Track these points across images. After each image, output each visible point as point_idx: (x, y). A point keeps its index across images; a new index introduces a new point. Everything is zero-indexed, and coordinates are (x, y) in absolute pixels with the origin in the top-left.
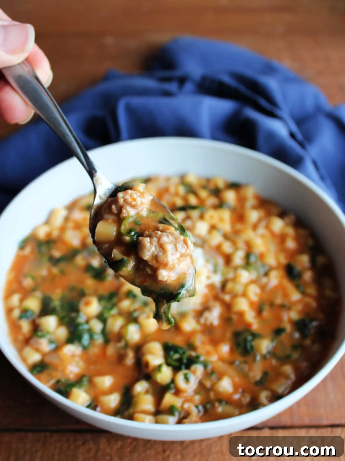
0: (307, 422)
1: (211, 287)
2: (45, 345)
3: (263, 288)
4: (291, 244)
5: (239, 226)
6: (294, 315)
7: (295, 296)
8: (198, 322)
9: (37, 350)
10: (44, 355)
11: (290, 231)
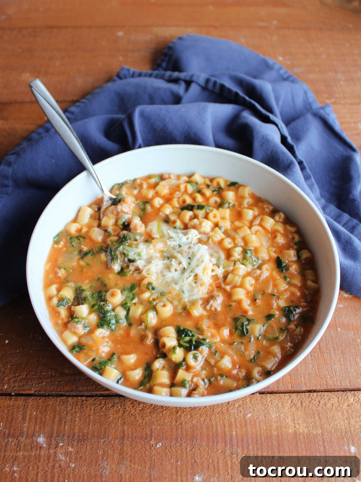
0: (290, 388)
1: (216, 278)
2: (81, 329)
3: (257, 279)
4: (281, 240)
5: (237, 223)
6: (282, 303)
7: (283, 286)
8: (205, 308)
9: (75, 333)
10: (80, 337)
11: (280, 228)
